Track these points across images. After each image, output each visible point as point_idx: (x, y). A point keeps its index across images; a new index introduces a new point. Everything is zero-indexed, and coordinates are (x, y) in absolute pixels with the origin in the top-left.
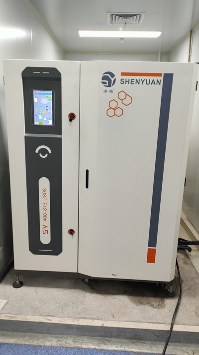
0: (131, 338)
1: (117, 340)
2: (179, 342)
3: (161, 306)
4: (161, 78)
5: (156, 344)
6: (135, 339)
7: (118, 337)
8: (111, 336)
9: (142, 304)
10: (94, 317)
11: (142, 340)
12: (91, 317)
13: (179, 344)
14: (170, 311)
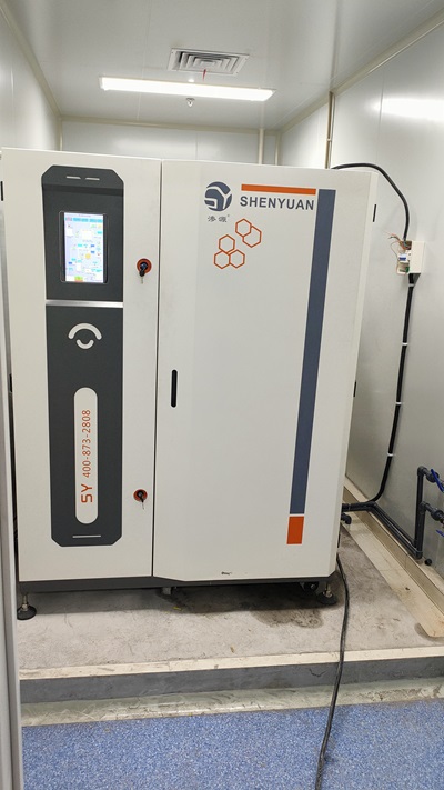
0: (269, 686)
1: (243, 693)
2: (356, 682)
3: (316, 623)
4: (315, 198)
5: (315, 692)
6: (277, 686)
7: (244, 686)
8: (233, 687)
9: (279, 622)
10: (196, 655)
11: (290, 686)
12: (189, 655)
13: (356, 685)
14: (334, 629)
